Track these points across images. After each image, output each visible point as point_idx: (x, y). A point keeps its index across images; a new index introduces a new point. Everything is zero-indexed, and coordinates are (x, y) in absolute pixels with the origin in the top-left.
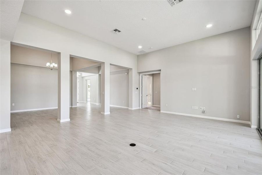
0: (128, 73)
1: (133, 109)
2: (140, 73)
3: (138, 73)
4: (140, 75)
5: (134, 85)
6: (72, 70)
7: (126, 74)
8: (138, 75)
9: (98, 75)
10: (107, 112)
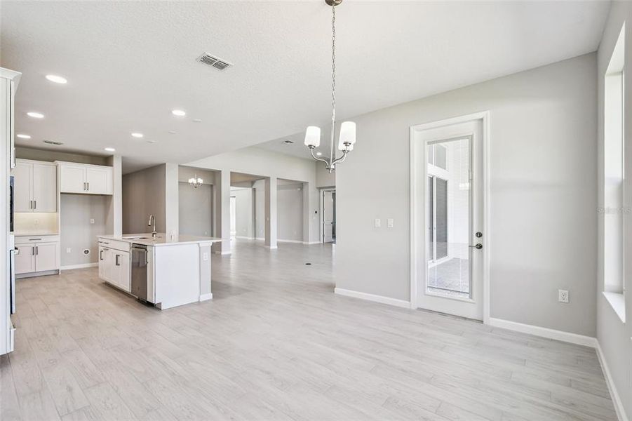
0: (302, 188)
1: (310, 243)
2: (320, 189)
3: (317, 188)
4: (320, 192)
5: (311, 208)
6: (211, 184)
7: (299, 189)
8: (317, 191)
9: (251, 189)
10: (274, 246)
